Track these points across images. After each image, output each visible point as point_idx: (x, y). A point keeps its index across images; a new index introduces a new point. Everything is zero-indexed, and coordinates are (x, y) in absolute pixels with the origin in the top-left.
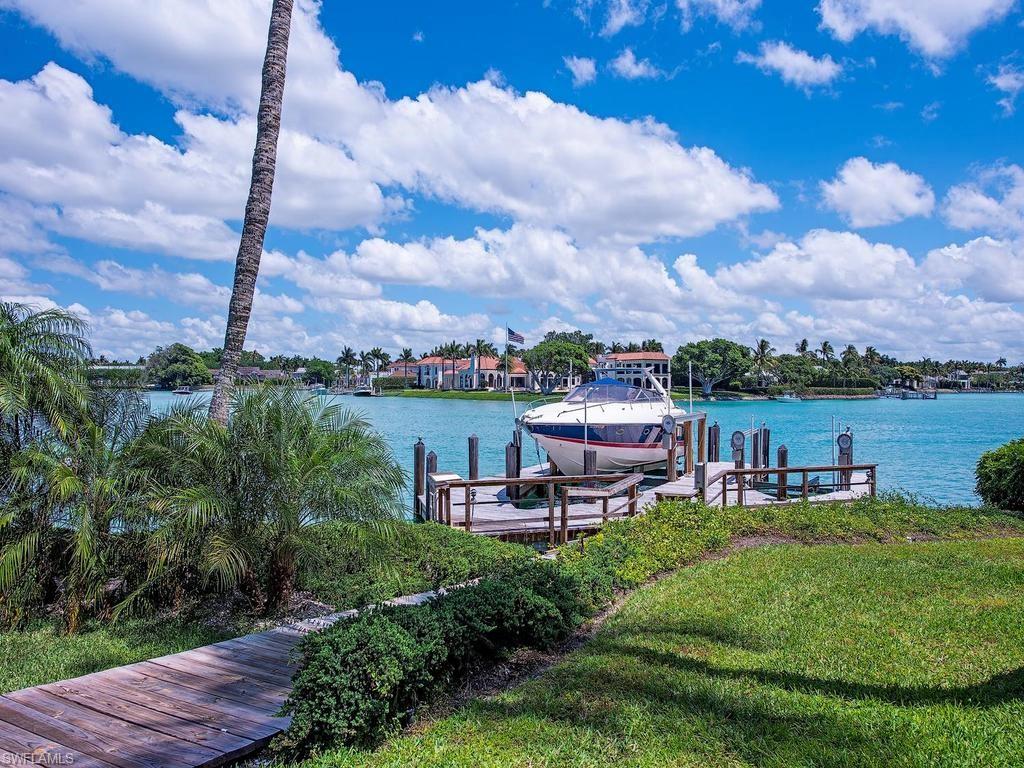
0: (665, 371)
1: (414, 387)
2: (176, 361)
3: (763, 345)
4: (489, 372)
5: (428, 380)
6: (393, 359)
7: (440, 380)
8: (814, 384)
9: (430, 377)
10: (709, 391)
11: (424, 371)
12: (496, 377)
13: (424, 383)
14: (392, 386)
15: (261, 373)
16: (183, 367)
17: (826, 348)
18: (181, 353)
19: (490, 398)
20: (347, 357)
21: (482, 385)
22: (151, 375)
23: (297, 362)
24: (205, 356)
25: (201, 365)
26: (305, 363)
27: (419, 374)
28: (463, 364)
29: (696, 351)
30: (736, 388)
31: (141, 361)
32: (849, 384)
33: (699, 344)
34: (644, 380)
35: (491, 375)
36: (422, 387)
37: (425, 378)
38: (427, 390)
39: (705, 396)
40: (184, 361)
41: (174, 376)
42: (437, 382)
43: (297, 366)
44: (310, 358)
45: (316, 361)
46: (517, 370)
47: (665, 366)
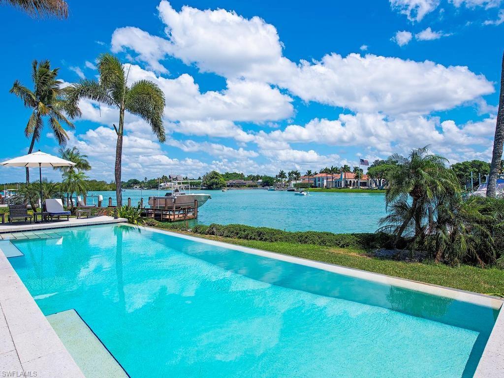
1: (312, 187)
2: (213, 178)
4: (349, 180)
5: (319, 184)
6: (302, 175)
7: (325, 184)
9: (320, 183)
11: (317, 180)
12: (353, 182)
13: (317, 185)
14: (303, 187)
15: (244, 182)
16: (216, 180)
18: (215, 175)
19: (351, 191)
20: (282, 175)
21: (346, 185)
22: (204, 184)
23: (258, 177)
24: (223, 175)
25: (222, 179)
26: (261, 178)
27: (315, 181)
28: (337, 176)
31: (200, 178)
35: (350, 181)
36: (316, 187)
37: (318, 183)
38: (319, 188)
40: (216, 178)
41: (213, 184)
42: (323, 185)
43: (258, 179)
44: (263, 175)
45: (266, 177)
46: (363, 178)
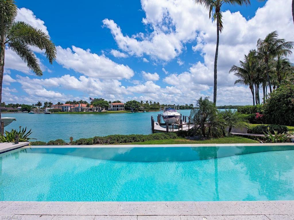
0: (123, 107)
1: (61, 111)
3: (142, 102)
4: (83, 107)
6: (54, 104)
8: (150, 109)
9: (66, 109)
10: (132, 111)
11: (64, 107)
12: (85, 109)
13: (64, 110)
14: (55, 111)
15: (6, 108)
17: (151, 102)
19: (85, 113)
20: (39, 104)
21: (82, 110)
23: (17, 105)
26: (20, 106)
27: (63, 108)
28: (77, 106)
29: (130, 103)
30: (136, 110)
32: (155, 109)
33: (130, 101)
34: (119, 109)
36: (64, 111)
37: (64, 109)
38: (66, 112)
39: (132, 112)
42: (68, 110)
43: (17, 107)
44: (21, 104)
45: (24, 105)
46: (91, 107)
47: (123, 106)
